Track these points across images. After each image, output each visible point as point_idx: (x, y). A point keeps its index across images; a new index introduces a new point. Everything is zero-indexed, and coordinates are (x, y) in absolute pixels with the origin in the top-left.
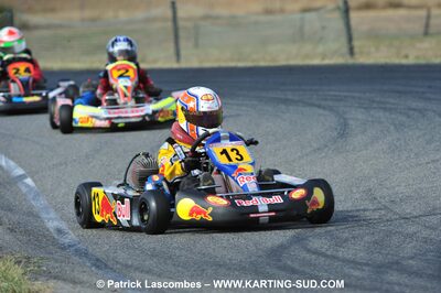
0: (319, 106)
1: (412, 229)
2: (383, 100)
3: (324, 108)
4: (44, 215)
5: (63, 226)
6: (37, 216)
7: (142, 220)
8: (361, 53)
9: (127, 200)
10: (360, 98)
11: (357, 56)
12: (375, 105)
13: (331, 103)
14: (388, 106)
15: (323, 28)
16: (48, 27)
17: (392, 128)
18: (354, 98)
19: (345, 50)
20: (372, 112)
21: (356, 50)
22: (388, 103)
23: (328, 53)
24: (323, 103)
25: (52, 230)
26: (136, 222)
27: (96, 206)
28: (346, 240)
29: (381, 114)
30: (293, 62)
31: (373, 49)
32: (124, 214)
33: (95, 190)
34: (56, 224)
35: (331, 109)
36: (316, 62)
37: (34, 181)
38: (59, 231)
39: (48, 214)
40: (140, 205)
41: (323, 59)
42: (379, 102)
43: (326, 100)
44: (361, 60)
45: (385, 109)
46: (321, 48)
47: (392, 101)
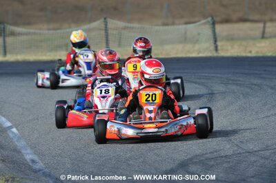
0: (196, 83)
1: (253, 159)
2: (236, 79)
3: (199, 84)
4: (23, 151)
5: (36, 158)
6: (19, 152)
8: (222, 50)
10: (221, 78)
11: (220, 52)
12: (231, 82)
13: (203, 81)
14: (239, 82)
15: (199, 34)
16: (27, 34)
17: (241, 96)
18: (217, 77)
19: (212, 47)
20: (229, 86)
21: (219, 48)
22: (239, 80)
23: (202, 49)
24: (198, 81)
25: (28, 160)
28: (212, 166)
29: (234, 87)
30: (180, 55)
31: (230, 48)
34: (31, 156)
35: (203, 84)
36: (194, 55)
37: (18, 130)
38: (33, 161)
39: (26, 150)
41: (198, 54)
42: (233, 80)
43: (200, 79)
44: (222, 54)
45: (237, 85)
46: (197, 47)
47: (241, 79)
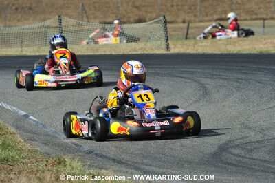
7: (93, 134)
9: (86, 122)
26: (90, 135)
27: (73, 125)
32: (85, 130)
33: (73, 116)
40: (92, 125)
